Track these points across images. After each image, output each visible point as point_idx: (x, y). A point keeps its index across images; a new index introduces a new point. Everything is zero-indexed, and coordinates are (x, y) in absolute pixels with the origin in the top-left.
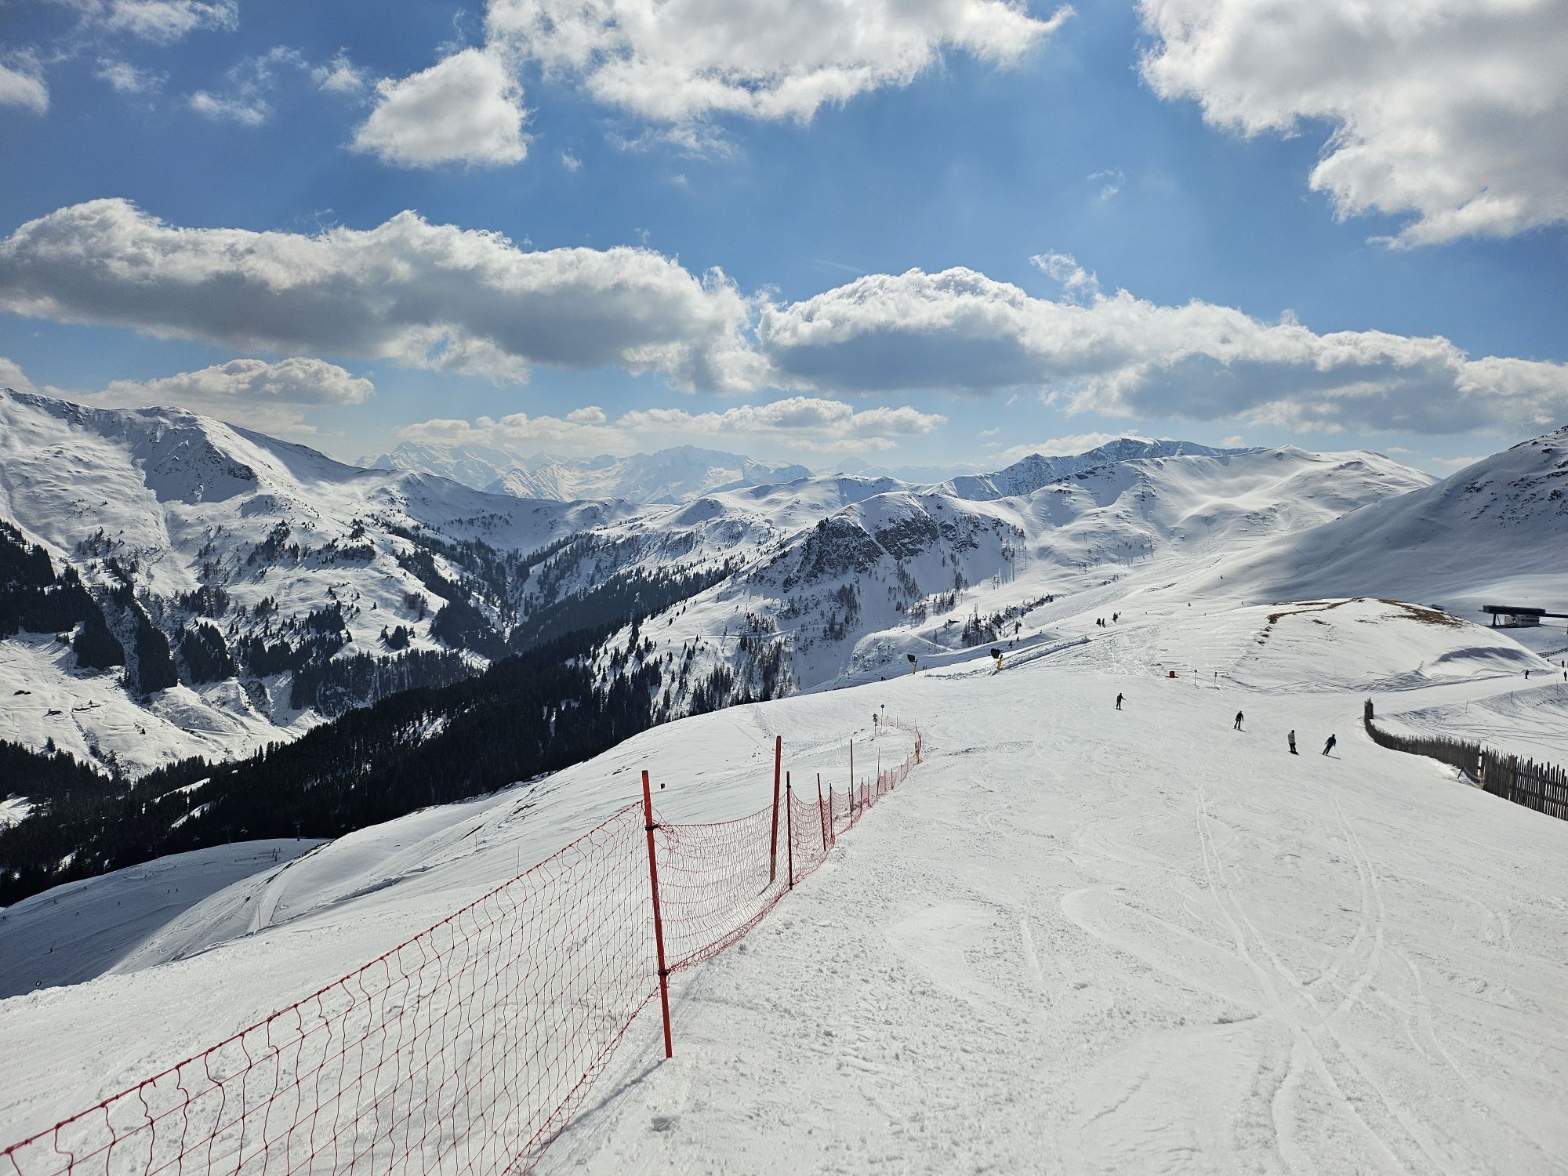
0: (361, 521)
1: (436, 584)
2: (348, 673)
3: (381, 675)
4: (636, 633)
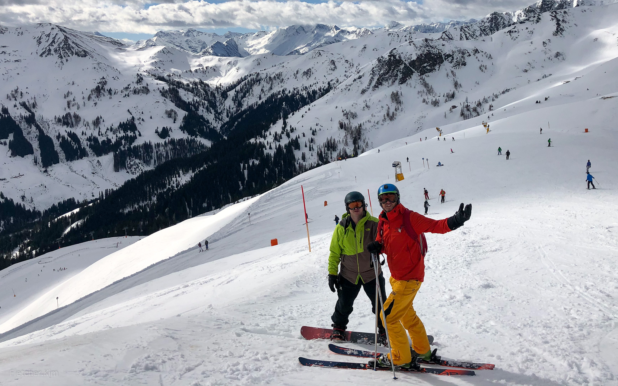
0: (141, 74)
1: (181, 103)
2: (140, 152)
3: (157, 152)
4: (285, 123)
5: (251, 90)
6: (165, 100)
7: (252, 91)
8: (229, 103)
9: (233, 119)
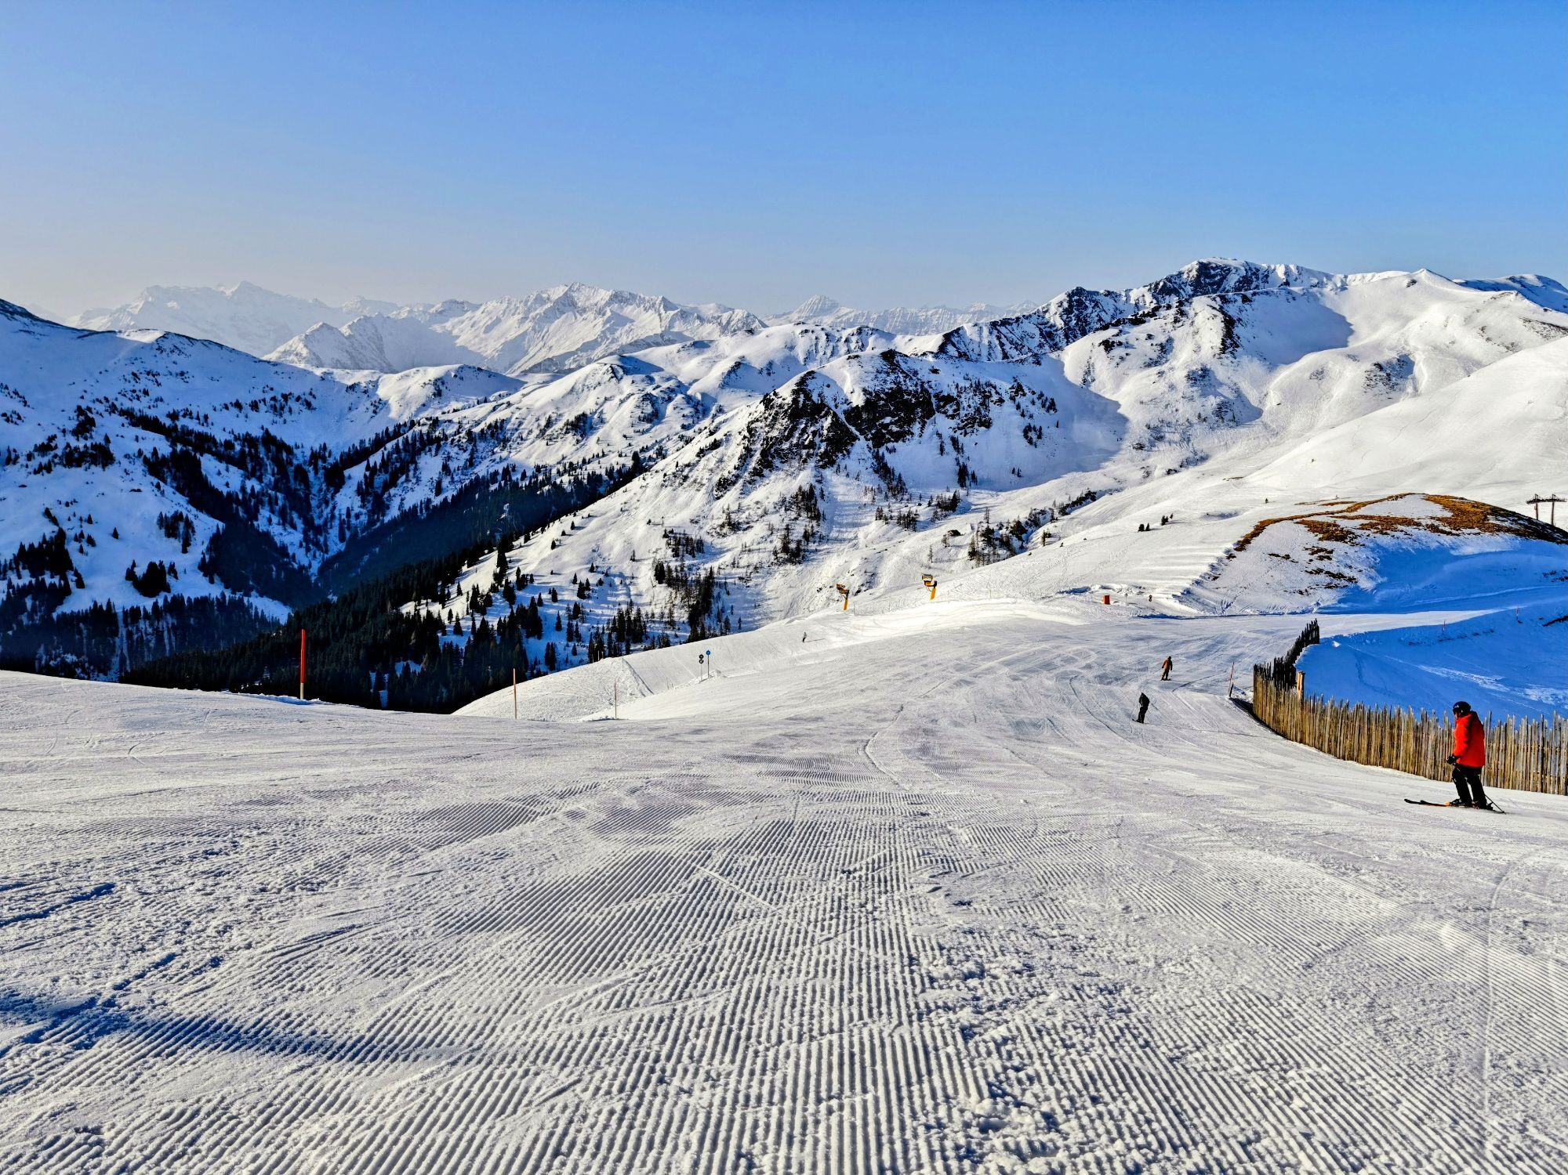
0: (89, 409)
1: (205, 498)
2: (80, 632)
3: (130, 634)
4: (503, 563)
5: (412, 467)
6: (158, 486)
7: (416, 469)
8: (347, 499)
9: (356, 544)
